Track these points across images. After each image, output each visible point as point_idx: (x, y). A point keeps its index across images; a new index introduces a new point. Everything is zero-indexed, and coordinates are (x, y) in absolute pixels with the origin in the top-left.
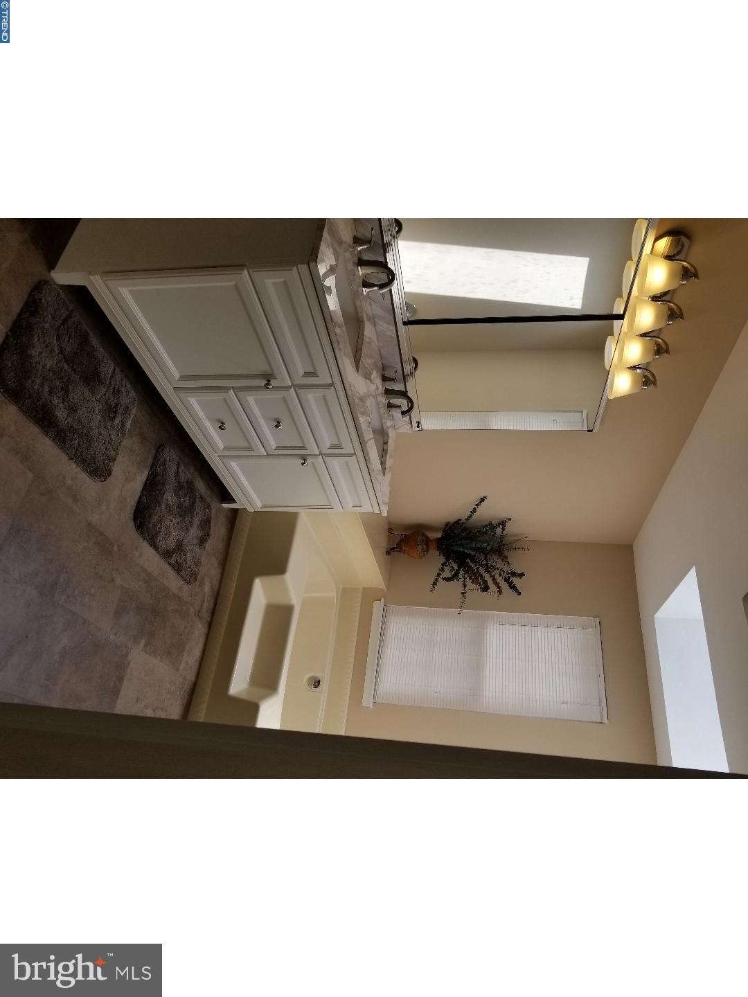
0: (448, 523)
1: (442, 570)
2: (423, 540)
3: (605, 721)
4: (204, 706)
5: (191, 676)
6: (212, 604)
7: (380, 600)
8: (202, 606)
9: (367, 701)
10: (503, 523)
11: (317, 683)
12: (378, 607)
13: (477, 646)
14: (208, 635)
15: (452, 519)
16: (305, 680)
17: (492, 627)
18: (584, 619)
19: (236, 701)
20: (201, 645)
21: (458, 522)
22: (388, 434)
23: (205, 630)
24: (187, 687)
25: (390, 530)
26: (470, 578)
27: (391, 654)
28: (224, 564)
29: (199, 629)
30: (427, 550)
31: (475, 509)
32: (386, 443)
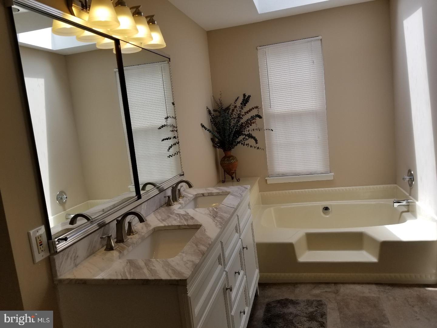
0: (213, 146)
1: (247, 145)
2: (228, 160)
3: (320, 37)
4: (397, 275)
5: (374, 287)
6: (323, 286)
7: (266, 180)
8: (330, 292)
9: (330, 176)
10: (209, 112)
11: (326, 209)
12: (270, 181)
13: (286, 117)
14: (343, 283)
15: (211, 143)
16: (328, 216)
17: (273, 110)
18: (260, 56)
19: (381, 256)
20: (352, 286)
21: (213, 140)
22: (196, 195)
23: (341, 285)
24: (381, 288)
25: (224, 182)
26: (248, 127)
27: (300, 168)
28: (295, 284)
29: (345, 290)
30: (232, 156)
31: (208, 130)
32: (203, 195)
